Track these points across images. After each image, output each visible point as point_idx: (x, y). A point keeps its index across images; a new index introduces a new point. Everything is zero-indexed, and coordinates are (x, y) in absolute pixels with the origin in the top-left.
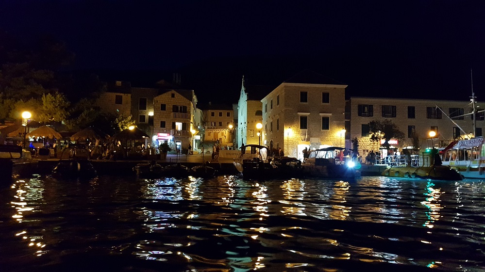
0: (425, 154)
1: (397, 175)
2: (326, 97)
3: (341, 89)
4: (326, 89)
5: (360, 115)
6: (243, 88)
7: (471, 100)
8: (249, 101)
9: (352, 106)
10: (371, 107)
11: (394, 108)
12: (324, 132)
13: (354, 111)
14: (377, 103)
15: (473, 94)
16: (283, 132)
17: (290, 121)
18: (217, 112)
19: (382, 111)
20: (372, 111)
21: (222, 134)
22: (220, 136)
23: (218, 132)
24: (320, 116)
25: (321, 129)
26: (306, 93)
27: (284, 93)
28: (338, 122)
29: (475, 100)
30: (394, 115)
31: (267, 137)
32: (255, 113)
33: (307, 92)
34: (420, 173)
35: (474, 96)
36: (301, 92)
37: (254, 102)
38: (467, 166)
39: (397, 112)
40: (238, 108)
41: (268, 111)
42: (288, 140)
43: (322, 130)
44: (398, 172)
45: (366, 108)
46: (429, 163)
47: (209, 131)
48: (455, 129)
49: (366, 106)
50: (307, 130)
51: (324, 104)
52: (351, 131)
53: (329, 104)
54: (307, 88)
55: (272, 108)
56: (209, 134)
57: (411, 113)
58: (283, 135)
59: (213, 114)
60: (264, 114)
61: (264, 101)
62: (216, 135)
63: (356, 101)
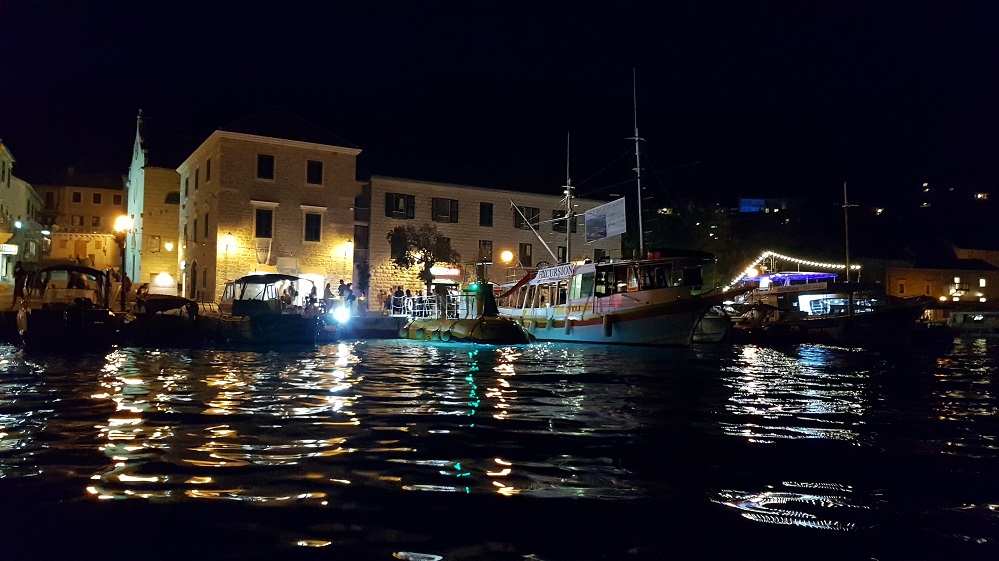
0: (470, 293)
1: (420, 335)
2: (315, 172)
3: (349, 156)
4: (317, 153)
5: (389, 214)
6: (138, 139)
7: (566, 192)
8: (151, 169)
9: (373, 195)
10: (410, 200)
11: (455, 203)
12: (310, 247)
13: (378, 207)
14: (424, 191)
15: (569, 181)
16: (214, 243)
17: (232, 220)
18: (87, 193)
19: (432, 209)
20: (413, 208)
21: (98, 245)
22: (90, 249)
23: (85, 238)
24: (301, 211)
25: (303, 240)
26: (271, 159)
27: (218, 156)
28: (339, 226)
29: (572, 192)
30: (454, 219)
31: (187, 254)
32: (164, 197)
33: (273, 157)
34: (459, 331)
35: (571, 185)
36: (259, 155)
37: (161, 171)
38: (549, 319)
39: (460, 213)
40: (128, 185)
41: (190, 192)
42: (226, 262)
43: (304, 242)
44: (422, 330)
45: (401, 200)
46: (475, 312)
47: (63, 238)
48: (561, 250)
49: (402, 196)
50: (271, 240)
51: (311, 185)
52: (370, 246)
53: (322, 186)
54: (275, 147)
55: (196, 187)
56: (63, 244)
57: (486, 215)
58: (214, 250)
59: (77, 198)
60: (183, 200)
61: (183, 169)
62: (81, 246)
63: (383, 185)
